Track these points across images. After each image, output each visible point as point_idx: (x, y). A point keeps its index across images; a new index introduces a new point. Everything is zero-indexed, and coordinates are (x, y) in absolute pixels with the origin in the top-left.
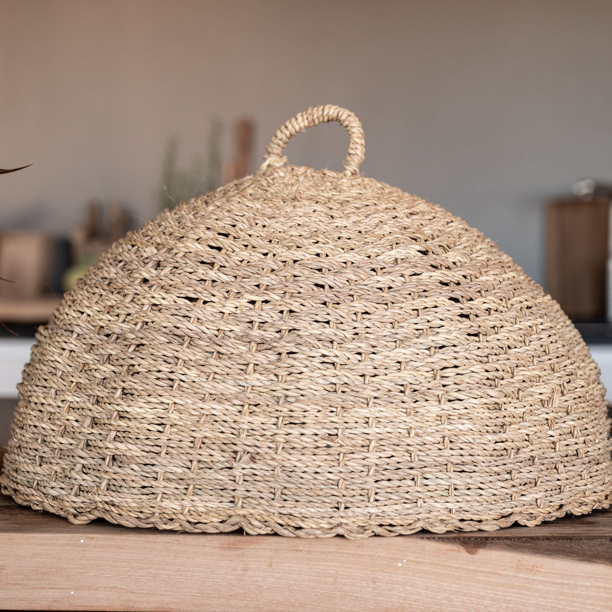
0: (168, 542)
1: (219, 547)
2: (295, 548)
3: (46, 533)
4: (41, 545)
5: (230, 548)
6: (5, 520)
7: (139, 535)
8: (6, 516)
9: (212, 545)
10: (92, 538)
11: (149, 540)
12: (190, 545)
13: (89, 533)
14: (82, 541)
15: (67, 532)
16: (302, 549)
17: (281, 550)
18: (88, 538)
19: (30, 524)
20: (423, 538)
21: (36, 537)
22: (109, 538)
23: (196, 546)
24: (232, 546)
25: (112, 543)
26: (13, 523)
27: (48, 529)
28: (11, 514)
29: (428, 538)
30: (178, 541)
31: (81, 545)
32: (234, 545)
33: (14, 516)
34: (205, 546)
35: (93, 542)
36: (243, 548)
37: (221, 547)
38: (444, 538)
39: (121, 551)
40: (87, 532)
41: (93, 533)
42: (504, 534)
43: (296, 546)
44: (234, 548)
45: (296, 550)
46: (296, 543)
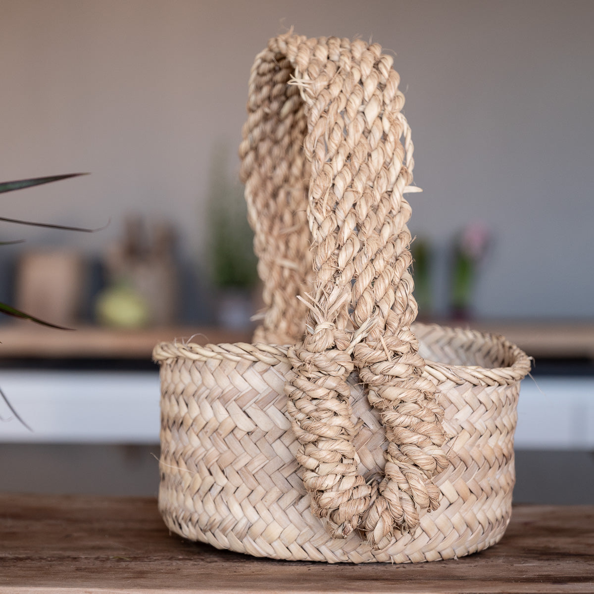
3: (39, 586)
7: (143, 590)
13: (87, 587)
15: (63, 586)
19: (23, 577)
21: (28, 591)
22: (110, 592)
26: (4, 576)
27: (42, 582)
28: (3, 566)
33: (7, 568)
40: (86, 586)
41: (92, 587)
42: (555, 591)
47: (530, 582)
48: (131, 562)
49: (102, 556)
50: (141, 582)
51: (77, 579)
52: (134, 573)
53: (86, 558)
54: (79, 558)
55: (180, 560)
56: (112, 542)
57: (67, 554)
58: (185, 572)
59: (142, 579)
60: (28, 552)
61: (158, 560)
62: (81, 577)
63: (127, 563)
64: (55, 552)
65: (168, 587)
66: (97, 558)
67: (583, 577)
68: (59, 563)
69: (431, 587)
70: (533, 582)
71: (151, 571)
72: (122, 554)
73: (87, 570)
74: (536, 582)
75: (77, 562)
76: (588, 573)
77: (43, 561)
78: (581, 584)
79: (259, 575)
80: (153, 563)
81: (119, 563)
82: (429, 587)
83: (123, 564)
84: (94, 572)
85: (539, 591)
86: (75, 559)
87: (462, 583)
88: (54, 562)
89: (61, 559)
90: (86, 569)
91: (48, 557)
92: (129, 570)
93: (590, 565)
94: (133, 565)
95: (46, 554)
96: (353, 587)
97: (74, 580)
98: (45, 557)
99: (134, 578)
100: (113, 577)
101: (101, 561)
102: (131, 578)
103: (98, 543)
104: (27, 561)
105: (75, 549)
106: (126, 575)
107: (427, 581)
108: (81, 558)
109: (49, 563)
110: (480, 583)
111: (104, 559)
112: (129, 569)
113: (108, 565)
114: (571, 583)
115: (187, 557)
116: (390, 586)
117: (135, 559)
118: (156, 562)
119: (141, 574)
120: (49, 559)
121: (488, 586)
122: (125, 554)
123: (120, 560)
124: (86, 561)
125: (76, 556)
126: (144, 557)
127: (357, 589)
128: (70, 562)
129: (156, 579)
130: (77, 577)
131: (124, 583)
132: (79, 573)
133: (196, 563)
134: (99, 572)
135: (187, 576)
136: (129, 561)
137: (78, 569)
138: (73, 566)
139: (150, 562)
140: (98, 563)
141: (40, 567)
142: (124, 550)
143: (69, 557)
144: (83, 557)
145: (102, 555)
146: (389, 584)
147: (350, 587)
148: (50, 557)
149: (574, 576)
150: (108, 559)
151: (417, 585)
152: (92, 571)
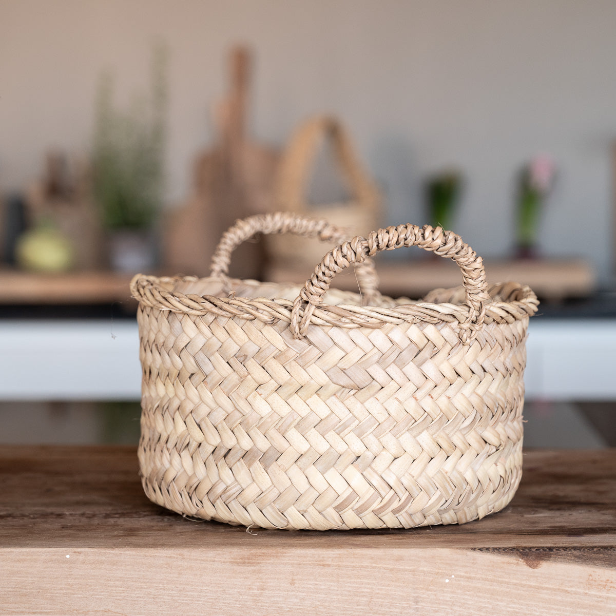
0: (170, 557)
1: (230, 562)
2: (321, 563)
3: (25, 547)
4: (19, 561)
5: (244, 563)
7: (136, 549)
9: (223, 560)
10: (80, 553)
11: (147, 554)
12: (196, 560)
14: (68, 556)
15: (50, 546)
16: (330, 563)
17: (304, 565)
18: (75, 552)
19: (6, 536)
20: (474, 549)
21: (13, 552)
22: (100, 552)
23: (203, 561)
24: (247, 561)
25: (104, 558)
27: (27, 542)
29: (480, 549)
30: (181, 555)
31: (66, 562)
32: (248, 559)
34: (214, 561)
35: (81, 557)
36: (260, 563)
37: (234, 562)
38: (500, 548)
39: (115, 567)
40: (75, 545)
41: (81, 547)
42: (572, 544)
43: (323, 561)
44: (249, 563)
45: (323, 565)
46: (323, 557)
47: (544, 534)
48: (119, 518)
49: (88, 512)
50: (133, 541)
51: (65, 539)
52: (124, 530)
53: (71, 514)
54: (64, 514)
56: (95, 497)
57: (50, 510)
58: (179, 529)
59: (134, 537)
60: (8, 508)
61: (148, 515)
62: (69, 536)
63: (115, 520)
64: (37, 508)
65: (163, 545)
66: (83, 515)
67: (599, 528)
68: (43, 520)
70: (547, 534)
71: (142, 528)
72: (109, 509)
73: (73, 528)
74: (550, 534)
75: (62, 520)
76: (602, 524)
77: (25, 518)
78: (597, 536)
80: (143, 519)
81: (107, 520)
82: (439, 542)
83: (112, 521)
84: (81, 530)
85: (556, 544)
86: (60, 516)
87: (473, 537)
88: (38, 520)
89: (45, 516)
90: (72, 526)
91: (30, 514)
92: (118, 528)
93: (604, 514)
94: (121, 521)
95: (28, 510)
97: (61, 539)
98: (27, 514)
99: (125, 536)
100: (103, 535)
101: (87, 517)
102: (122, 536)
103: (81, 497)
104: (9, 519)
105: (58, 505)
106: (116, 533)
107: (435, 535)
109: (33, 520)
110: (491, 536)
111: (89, 516)
112: (118, 525)
113: (96, 521)
114: (587, 535)
117: (123, 515)
119: (131, 532)
120: (32, 516)
121: (500, 540)
122: (112, 510)
123: (107, 516)
124: (71, 518)
125: (60, 513)
126: (132, 513)
127: (364, 545)
128: (55, 519)
129: (148, 536)
130: (64, 536)
131: (114, 541)
132: (66, 532)
134: (87, 530)
135: (181, 533)
136: (117, 518)
137: (64, 527)
138: (58, 523)
139: (139, 517)
140: (84, 520)
141: (23, 525)
142: (111, 504)
143: (52, 514)
144: (67, 513)
145: (89, 511)
146: (396, 539)
147: (355, 543)
148: (32, 514)
149: (589, 527)
150: (94, 515)
151: (426, 540)
152: (79, 529)
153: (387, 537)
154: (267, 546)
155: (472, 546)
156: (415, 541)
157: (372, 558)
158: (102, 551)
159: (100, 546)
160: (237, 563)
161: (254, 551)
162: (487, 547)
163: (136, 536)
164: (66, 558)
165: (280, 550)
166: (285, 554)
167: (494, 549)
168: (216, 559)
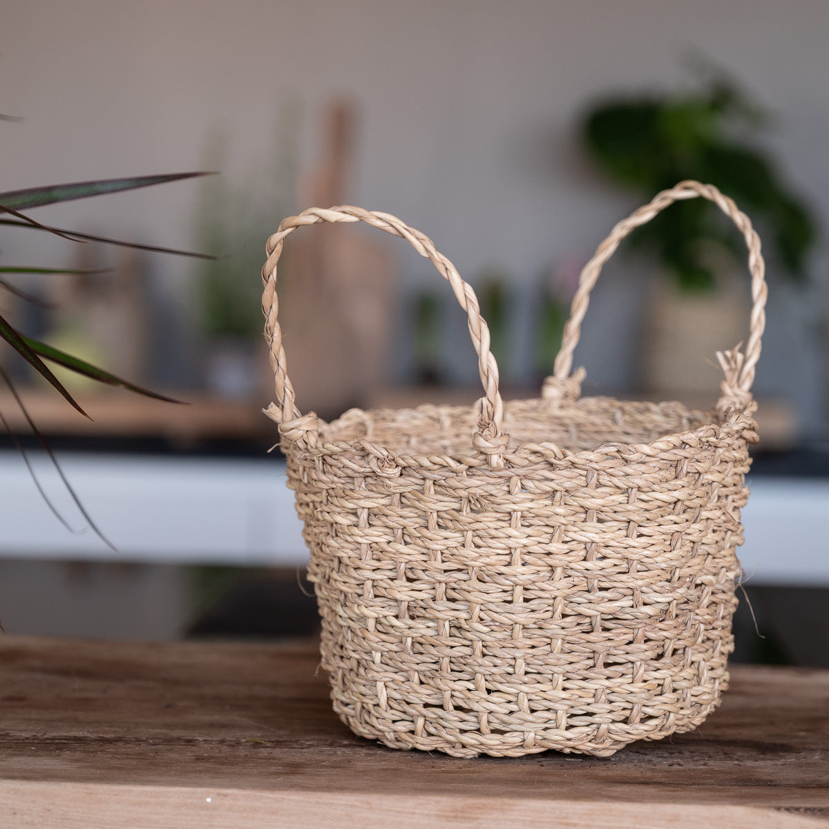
0: (352, 806)
1: (437, 816)
2: (564, 821)
3: (148, 785)
4: (139, 804)
5: (456, 817)
6: (78, 761)
7: (305, 793)
8: (78, 755)
9: (426, 812)
10: (226, 796)
11: (320, 800)
12: (389, 811)
13: (220, 786)
14: (209, 800)
16: (576, 821)
17: (541, 822)
18: (219, 794)
19: (120, 769)
20: (778, 809)
22: (255, 796)
23: (399, 812)
24: (460, 815)
25: (259, 804)
26: (91, 767)
27: (151, 778)
28: (85, 752)
29: (788, 810)
30: (368, 803)
31: (206, 807)
32: (462, 812)
33: (91, 755)
34: (414, 813)
35: (227, 802)
36: (477, 818)
37: (441, 816)
38: (814, 809)
39: (274, 817)
41: (227, 787)
43: (566, 818)
44: (462, 817)
45: (567, 824)
46: (566, 813)
48: (274, 748)
49: (228, 738)
50: (299, 781)
51: (202, 775)
52: (284, 765)
53: (205, 740)
54: (195, 740)
55: (345, 746)
56: (235, 717)
57: (176, 733)
58: (360, 766)
59: (299, 776)
60: (117, 729)
61: (313, 745)
62: (207, 771)
63: (269, 750)
64: (157, 731)
65: (342, 789)
66: (222, 742)
68: (168, 747)
69: (730, 797)
71: (308, 763)
72: (257, 735)
73: (212, 760)
75: (194, 748)
77: (143, 744)
79: (469, 772)
80: (307, 750)
81: (257, 750)
83: (264, 752)
84: (223, 764)
86: (190, 742)
87: (774, 791)
88: (159, 746)
89: (169, 741)
90: (210, 758)
91: (148, 738)
92: (275, 761)
94: (277, 752)
95: (143, 733)
96: (616, 794)
97: (197, 775)
98: (144, 738)
99: (286, 773)
100: (255, 771)
101: (228, 746)
102: (281, 773)
103: (216, 718)
104: (120, 744)
105: (186, 726)
106: (273, 769)
107: (721, 787)
108: (198, 740)
109: (153, 747)
110: (799, 791)
111: (233, 743)
112: (274, 759)
113: (242, 752)
115: (354, 743)
116: (670, 793)
117: (278, 744)
118: (312, 750)
119: (294, 769)
120: (151, 741)
121: (813, 796)
122: (262, 736)
123: (257, 745)
124: (206, 746)
125: (190, 738)
126: (291, 741)
128: (184, 747)
129: (319, 776)
130: (200, 772)
131: (273, 781)
132: (201, 766)
133: (371, 752)
134: (232, 764)
135: (365, 772)
136: (271, 747)
137: (199, 759)
138: (189, 754)
139: (302, 748)
140: (225, 749)
141: (140, 754)
142: (260, 729)
143: (179, 739)
144: (200, 739)
145: (230, 736)
146: (667, 791)
147: (610, 794)
148: (151, 739)
150: (239, 743)
151: (708, 794)
152: (222, 762)
153: (655, 788)
154: (488, 795)
155: (775, 804)
156: (694, 794)
157: (636, 817)
158: (257, 793)
159: (254, 787)
160: (446, 817)
161: (471, 801)
162: (797, 805)
163: (302, 774)
164: (206, 802)
165: (506, 801)
166: (513, 808)
167: (807, 809)
168: (417, 811)
